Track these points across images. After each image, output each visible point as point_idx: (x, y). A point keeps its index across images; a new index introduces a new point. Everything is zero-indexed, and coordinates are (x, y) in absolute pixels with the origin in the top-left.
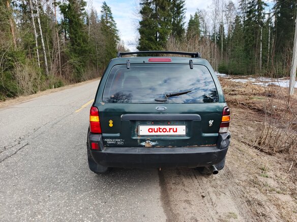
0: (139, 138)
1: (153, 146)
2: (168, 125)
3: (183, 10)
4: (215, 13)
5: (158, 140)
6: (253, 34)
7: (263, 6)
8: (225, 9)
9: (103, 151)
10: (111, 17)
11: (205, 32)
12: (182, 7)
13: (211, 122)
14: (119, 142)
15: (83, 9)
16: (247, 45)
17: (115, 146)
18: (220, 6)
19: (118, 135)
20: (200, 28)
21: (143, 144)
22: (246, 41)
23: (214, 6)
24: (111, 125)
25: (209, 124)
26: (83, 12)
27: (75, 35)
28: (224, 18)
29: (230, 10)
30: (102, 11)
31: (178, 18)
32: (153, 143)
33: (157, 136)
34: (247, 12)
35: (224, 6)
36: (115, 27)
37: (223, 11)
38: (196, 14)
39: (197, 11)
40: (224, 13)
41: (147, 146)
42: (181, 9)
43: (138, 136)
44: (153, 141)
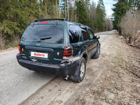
0: (31, 57)
1: (36, 61)
2: (41, 52)
5: (37, 59)
10: (103, 4)
13: (58, 53)
14: (25, 58)
15: (89, 2)
19: (24, 55)
21: (32, 60)
24: (23, 50)
25: (57, 54)
26: (89, 3)
27: (81, 14)
30: (98, 2)
32: (36, 60)
36: (104, 9)
41: (34, 61)
44: (36, 59)
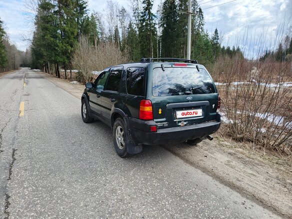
1: (185, 125)
2: (192, 109)
3: (86, 11)
4: (109, 16)
5: (188, 121)
6: (147, 40)
7: (153, 17)
8: (118, 14)
9: (158, 132)
11: (102, 34)
12: (85, 8)
14: (166, 124)
16: (143, 49)
17: (163, 127)
18: (114, 11)
20: (97, 30)
21: (180, 124)
22: (142, 46)
23: (109, 9)
24: (160, 113)
25: (212, 107)
28: (119, 22)
29: (123, 16)
31: (82, 18)
32: (185, 123)
33: (187, 118)
34: (140, 20)
35: (118, 11)
37: (117, 16)
38: (92, 15)
39: (93, 12)
40: (118, 18)
41: (182, 125)
42: (85, 10)
43: (176, 119)
44: (185, 121)
